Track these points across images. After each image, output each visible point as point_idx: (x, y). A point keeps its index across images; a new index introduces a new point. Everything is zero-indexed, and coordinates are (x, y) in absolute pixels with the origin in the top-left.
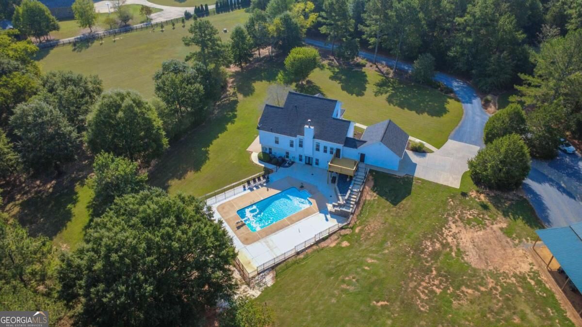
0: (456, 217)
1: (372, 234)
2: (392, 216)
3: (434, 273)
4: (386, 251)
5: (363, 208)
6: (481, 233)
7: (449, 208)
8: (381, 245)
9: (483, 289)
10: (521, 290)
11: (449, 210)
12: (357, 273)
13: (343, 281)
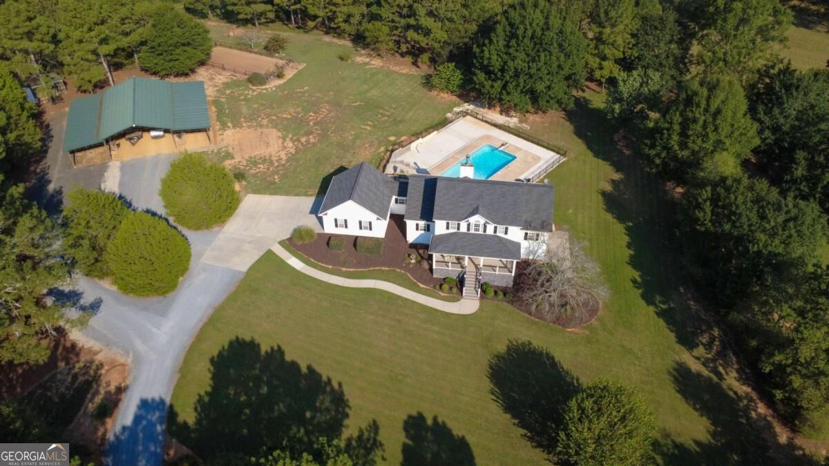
0: (276, 164)
1: (367, 145)
2: (347, 158)
3: (311, 123)
4: (352, 133)
5: (379, 164)
6: (257, 153)
7: (282, 172)
8: (357, 137)
9: (274, 118)
10: (242, 120)
11: (283, 170)
12: (377, 121)
13: (388, 116)
